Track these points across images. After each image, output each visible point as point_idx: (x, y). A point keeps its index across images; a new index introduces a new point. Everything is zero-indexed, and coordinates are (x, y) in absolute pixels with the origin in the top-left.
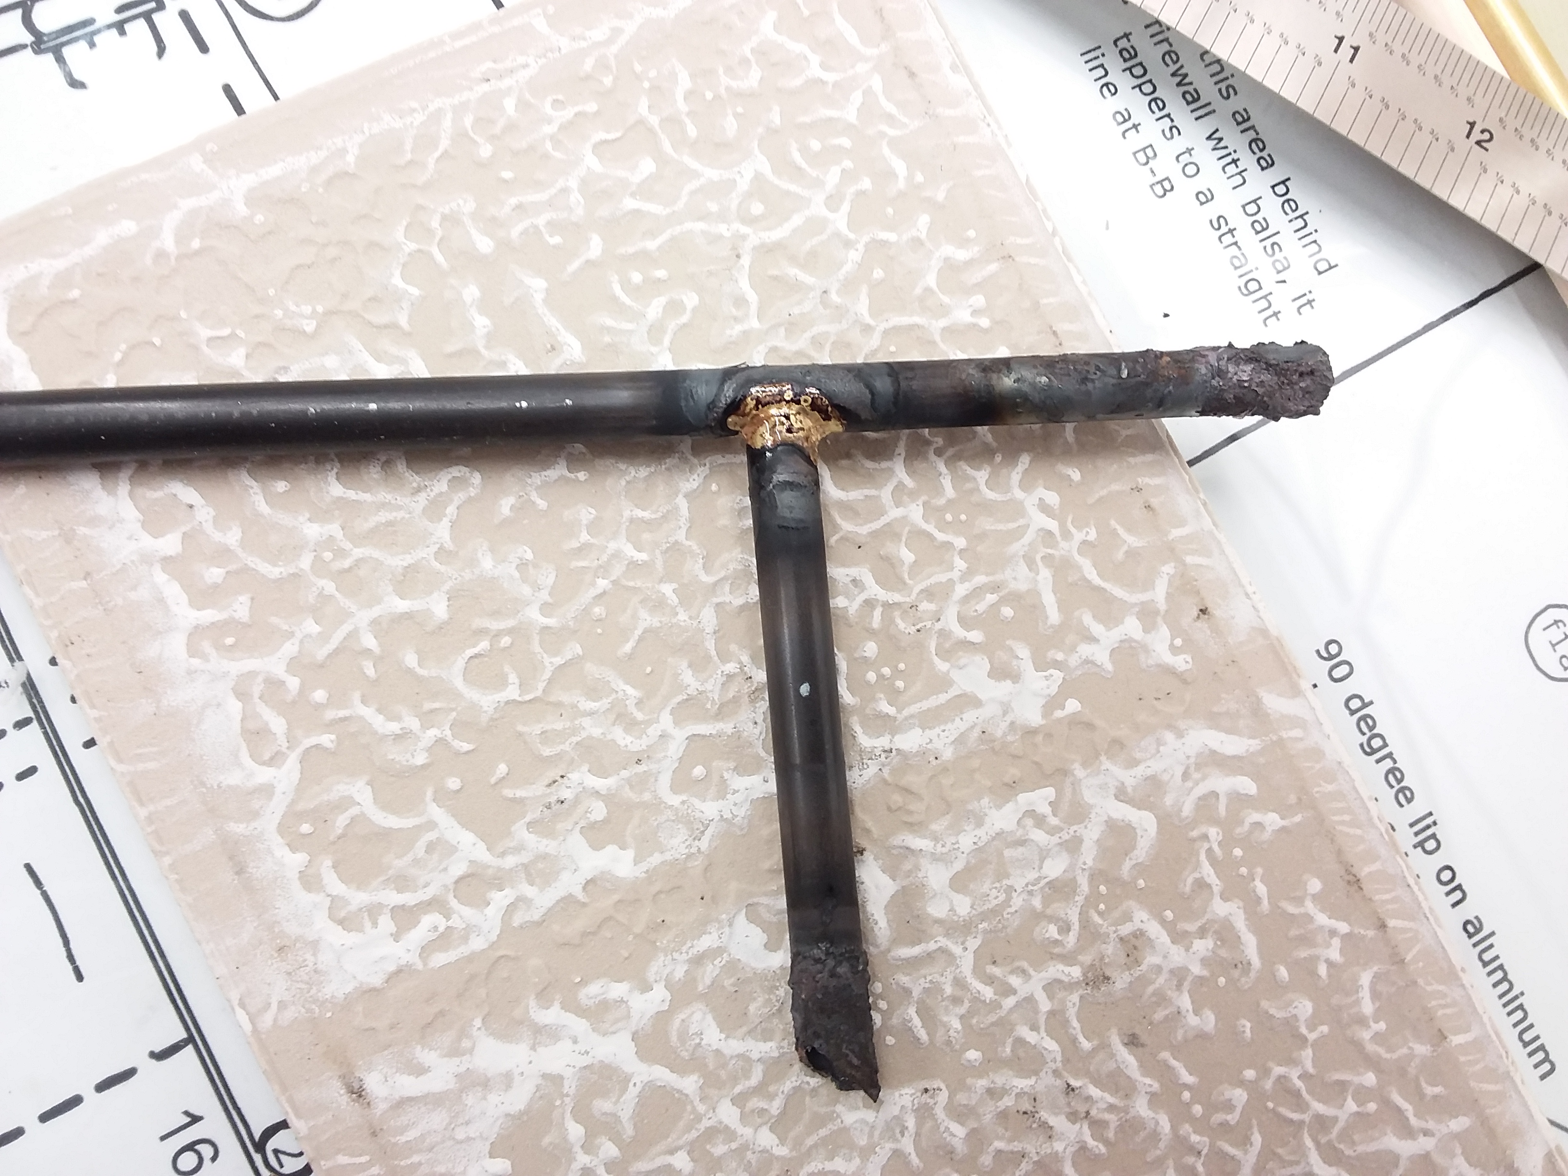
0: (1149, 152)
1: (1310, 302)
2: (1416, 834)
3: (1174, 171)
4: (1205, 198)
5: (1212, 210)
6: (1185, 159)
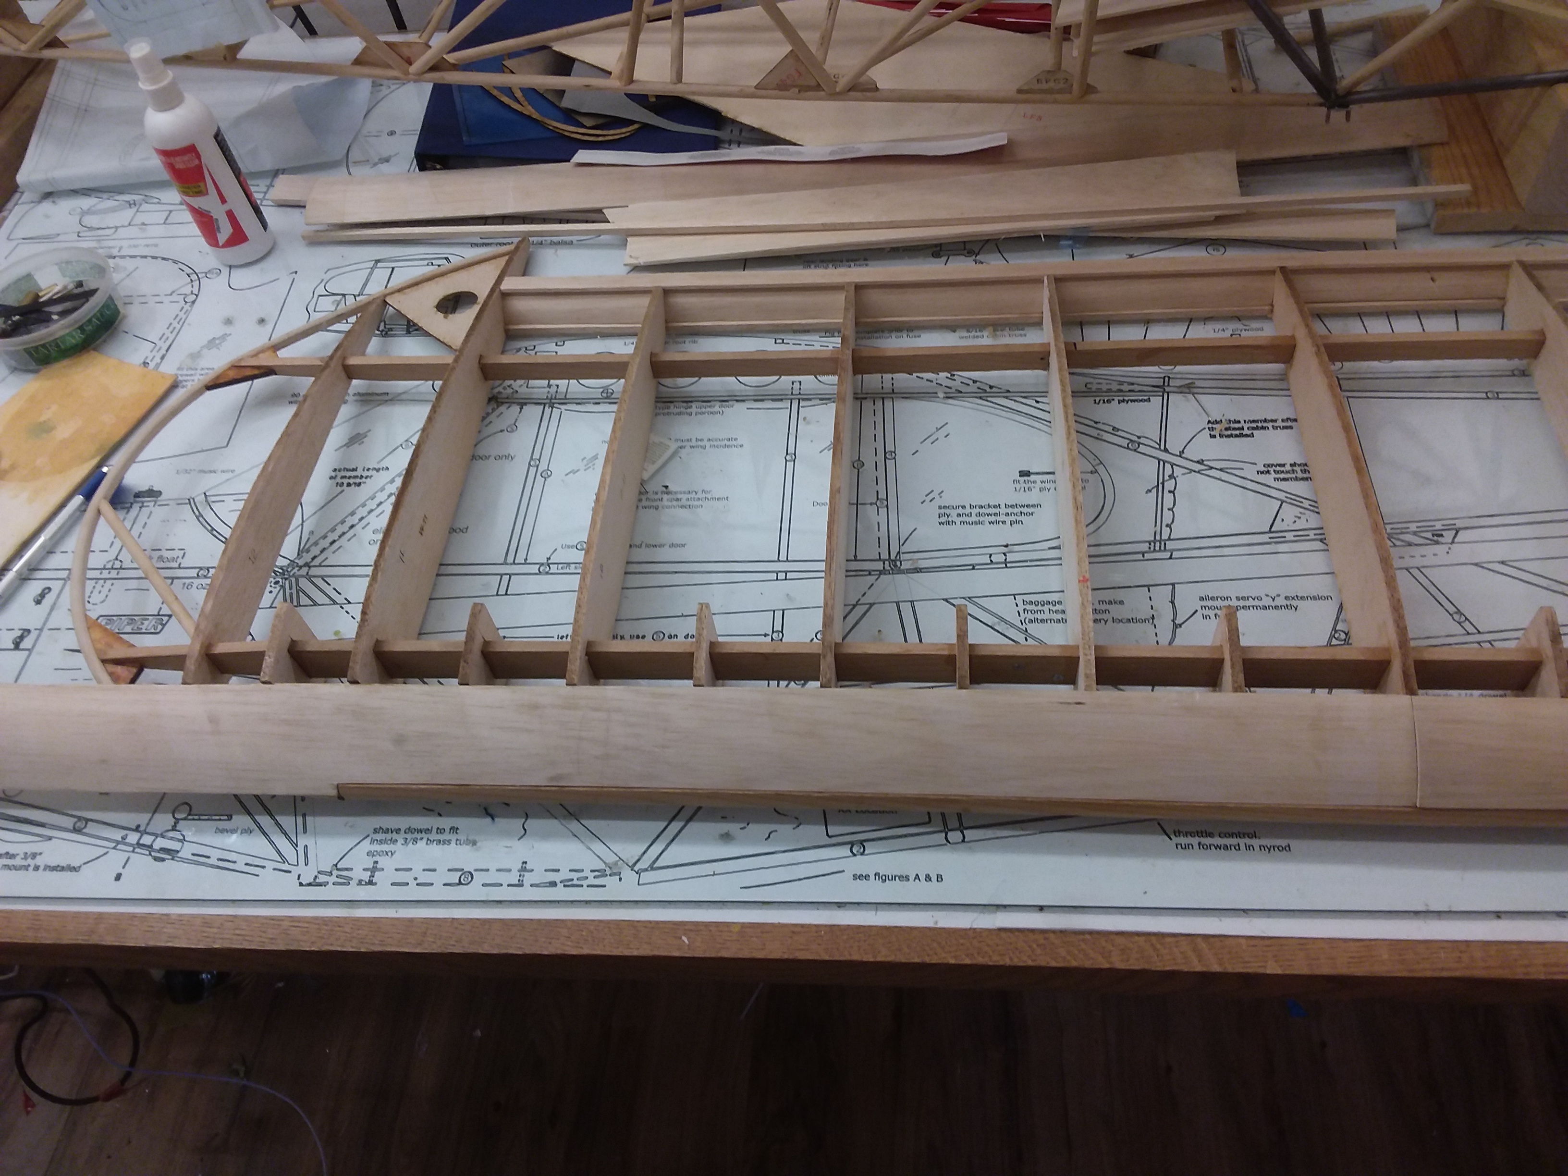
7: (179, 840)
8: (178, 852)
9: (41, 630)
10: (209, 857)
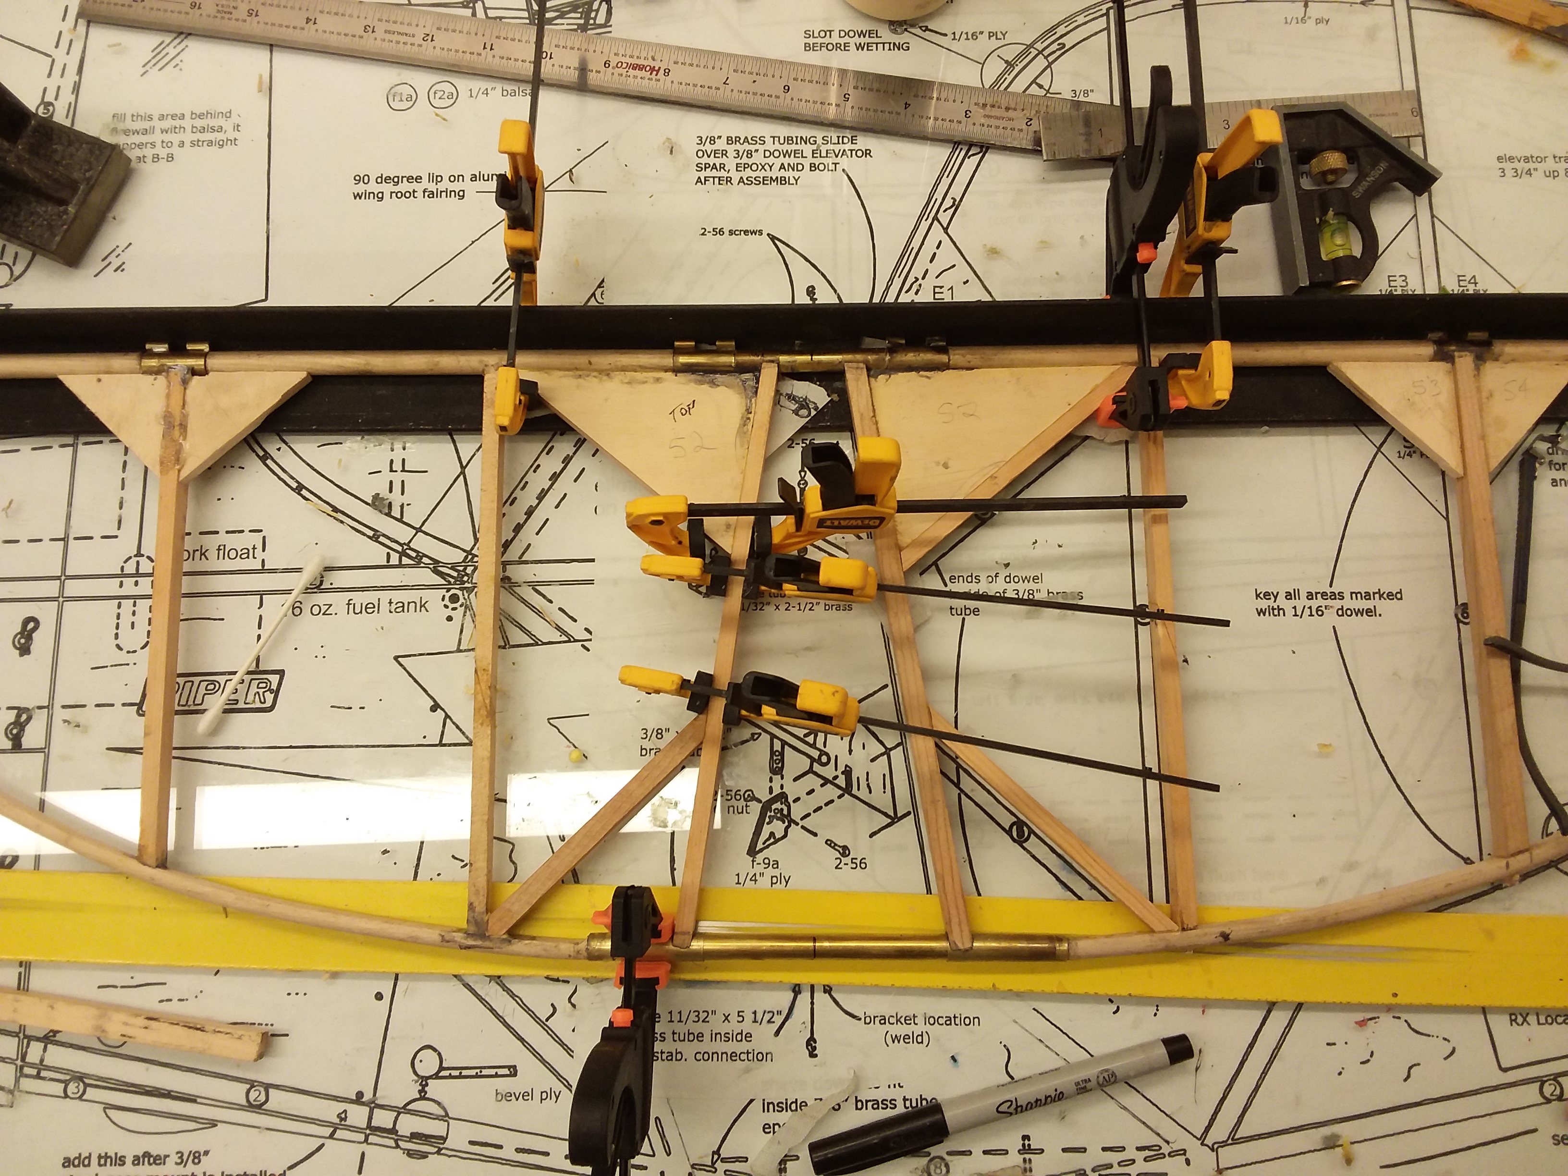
0: (156, 156)
1: (238, 126)
2: (433, 182)
3: (168, 151)
4: (182, 144)
5: (187, 144)
6: (165, 145)
7: (438, 1118)
8: (444, 1139)
9: (49, 707)
10: (500, 1147)
